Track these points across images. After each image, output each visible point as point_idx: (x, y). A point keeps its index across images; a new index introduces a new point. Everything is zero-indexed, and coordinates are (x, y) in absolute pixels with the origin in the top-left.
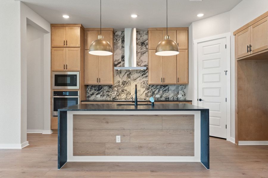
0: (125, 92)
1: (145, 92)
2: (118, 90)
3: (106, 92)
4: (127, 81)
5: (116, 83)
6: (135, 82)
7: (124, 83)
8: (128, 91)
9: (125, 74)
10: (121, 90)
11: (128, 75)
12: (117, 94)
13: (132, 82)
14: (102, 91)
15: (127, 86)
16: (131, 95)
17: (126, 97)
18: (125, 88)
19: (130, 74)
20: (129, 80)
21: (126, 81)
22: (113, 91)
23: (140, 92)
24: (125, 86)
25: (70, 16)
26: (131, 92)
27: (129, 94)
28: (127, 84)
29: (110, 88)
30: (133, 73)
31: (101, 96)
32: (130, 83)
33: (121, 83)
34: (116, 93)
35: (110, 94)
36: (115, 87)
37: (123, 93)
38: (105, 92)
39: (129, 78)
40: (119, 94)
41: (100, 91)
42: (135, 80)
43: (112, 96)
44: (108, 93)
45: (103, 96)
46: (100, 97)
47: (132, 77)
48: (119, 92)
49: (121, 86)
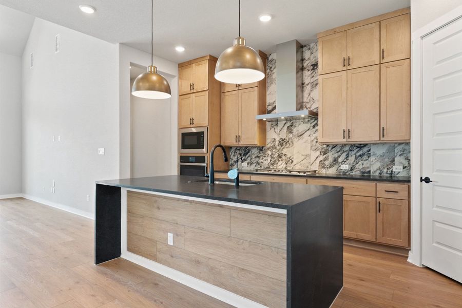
0: (284, 158)
1: (318, 158)
2: (272, 154)
3: (255, 158)
4: (288, 140)
5: (270, 143)
6: (300, 141)
7: (283, 142)
8: (288, 157)
9: (284, 126)
10: (277, 155)
11: (288, 127)
12: (271, 161)
13: (295, 140)
14: (249, 157)
15: (287, 148)
16: (294, 163)
17: (285, 166)
18: (284, 151)
19: (292, 126)
20: (291, 136)
21: (285, 139)
22: (265, 157)
23: (310, 158)
24: (284, 148)
25: (185, 48)
26: (293, 158)
27: (291, 161)
28: (286, 143)
29: (261, 152)
30: (298, 123)
31: (248, 164)
32: (291, 142)
33: (277, 143)
34: (269, 159)
35: (260, 161)
36: (268, 149)
37: (280, 159)
38: (253, 157)
39: (291, 133)
40: (275, 161)
41: (247, 156)
42: (301, 135)
43: (264, 164)
44: (257, 159)
45: (251, 165)
46: (246, 166)
47: (295, 130)
48: (274, 158)
49: (278, 148)
